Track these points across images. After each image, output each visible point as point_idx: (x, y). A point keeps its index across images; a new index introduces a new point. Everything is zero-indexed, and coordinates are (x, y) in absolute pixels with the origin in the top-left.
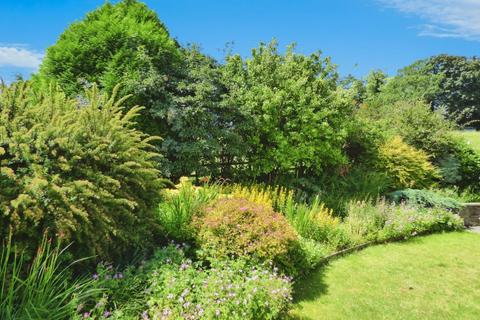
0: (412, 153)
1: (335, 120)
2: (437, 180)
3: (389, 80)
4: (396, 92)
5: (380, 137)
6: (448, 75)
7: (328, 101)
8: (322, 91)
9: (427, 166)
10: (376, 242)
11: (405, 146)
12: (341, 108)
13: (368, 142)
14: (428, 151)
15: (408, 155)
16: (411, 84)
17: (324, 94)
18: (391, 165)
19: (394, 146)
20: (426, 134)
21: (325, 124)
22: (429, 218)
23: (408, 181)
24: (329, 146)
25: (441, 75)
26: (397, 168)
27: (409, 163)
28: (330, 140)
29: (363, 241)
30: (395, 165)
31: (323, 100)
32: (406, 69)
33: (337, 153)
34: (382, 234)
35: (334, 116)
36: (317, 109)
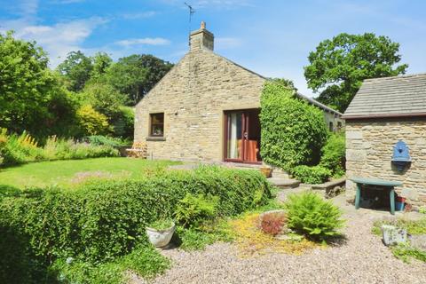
0: (97, 115)
1: (44, 89)
2: (111, 132)
3: (113, 64)
4: (116, 76)
5: (78, 104)
6: (152, 70)
7: (39, 76)
8: (34, 68)
9: (105, 124)
10: (63, 159)
11: (93, 111)
12: (48, 82)
13: (69, 106)
14: (107, 115)
15: (93, 116)
16: (127, 71)
17: (36, 70)
18: (82, 122)
19: (86, 110)
20: (106, 106)
21: (34, 90)
22: (99, 149)
23: (93, 131)
24: (37, 104)
25: (148, 70)
26: (87, 124)
27: (95, 121)
28: (38, 101)
29: (55, 157)
30: (86, 121)
31: (35, 75)
32: (125, 58)
33: (44, 110)
34: (67, 155)
35: (42, 86)
36: (29, 80)
